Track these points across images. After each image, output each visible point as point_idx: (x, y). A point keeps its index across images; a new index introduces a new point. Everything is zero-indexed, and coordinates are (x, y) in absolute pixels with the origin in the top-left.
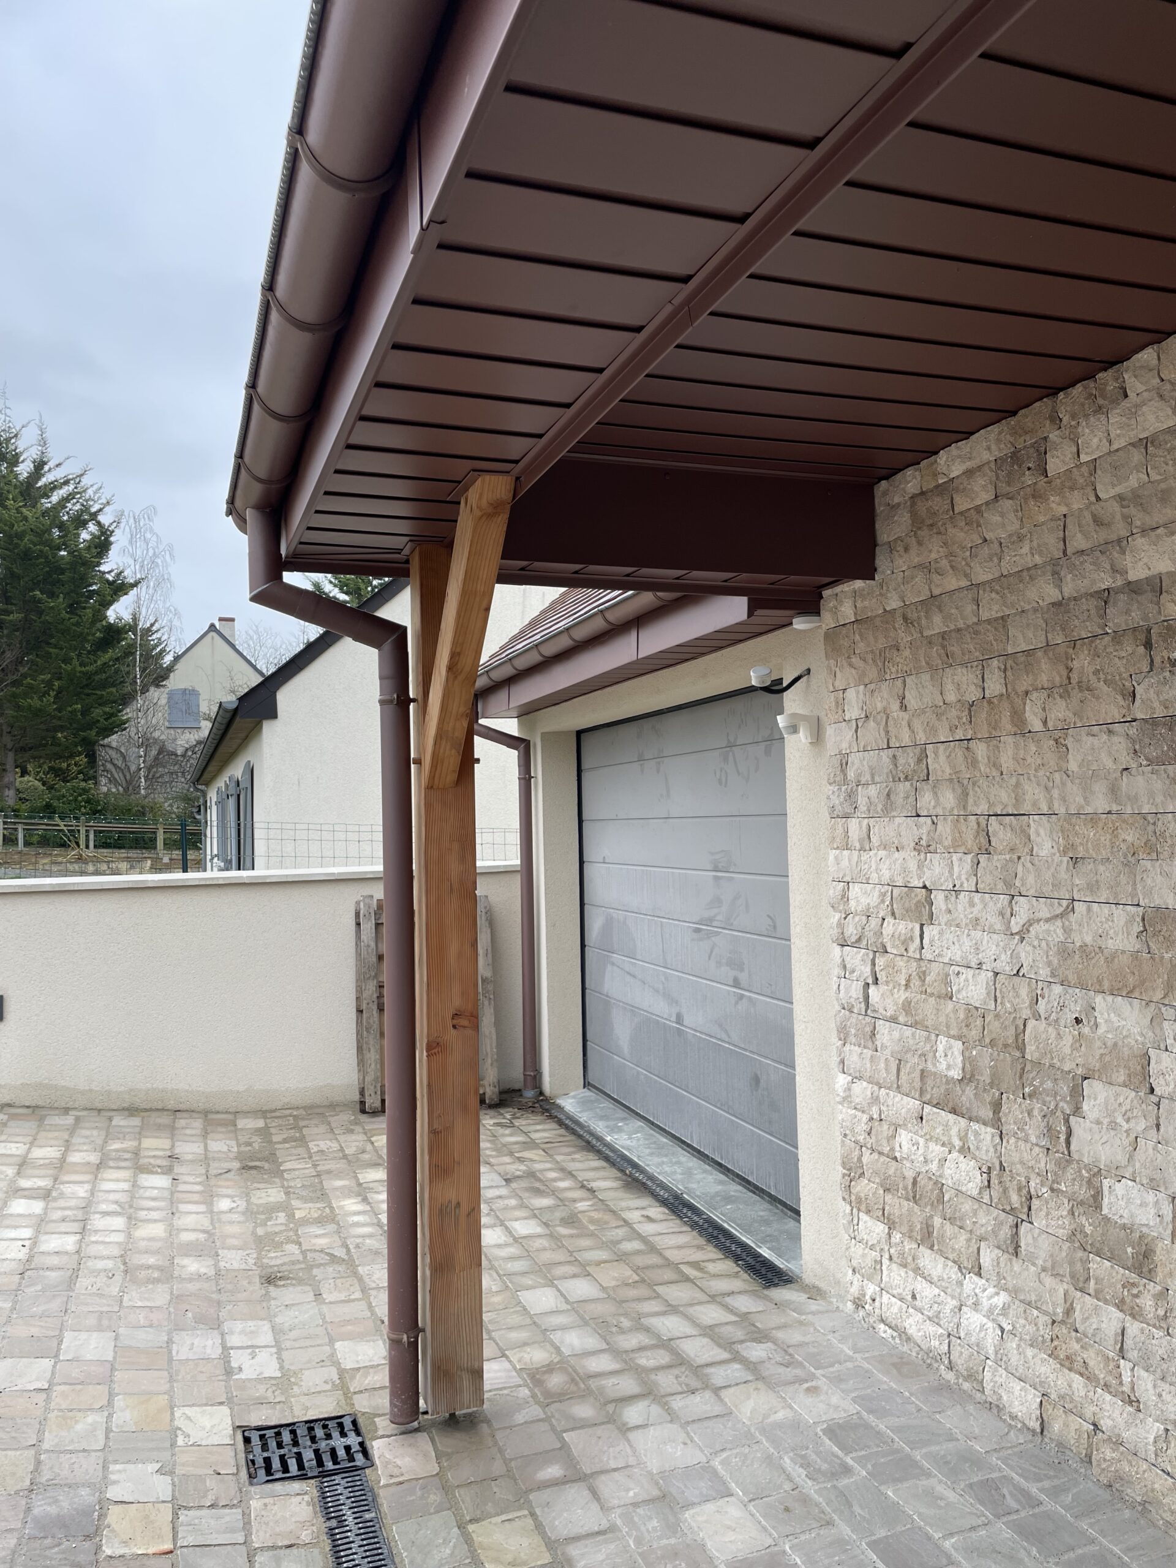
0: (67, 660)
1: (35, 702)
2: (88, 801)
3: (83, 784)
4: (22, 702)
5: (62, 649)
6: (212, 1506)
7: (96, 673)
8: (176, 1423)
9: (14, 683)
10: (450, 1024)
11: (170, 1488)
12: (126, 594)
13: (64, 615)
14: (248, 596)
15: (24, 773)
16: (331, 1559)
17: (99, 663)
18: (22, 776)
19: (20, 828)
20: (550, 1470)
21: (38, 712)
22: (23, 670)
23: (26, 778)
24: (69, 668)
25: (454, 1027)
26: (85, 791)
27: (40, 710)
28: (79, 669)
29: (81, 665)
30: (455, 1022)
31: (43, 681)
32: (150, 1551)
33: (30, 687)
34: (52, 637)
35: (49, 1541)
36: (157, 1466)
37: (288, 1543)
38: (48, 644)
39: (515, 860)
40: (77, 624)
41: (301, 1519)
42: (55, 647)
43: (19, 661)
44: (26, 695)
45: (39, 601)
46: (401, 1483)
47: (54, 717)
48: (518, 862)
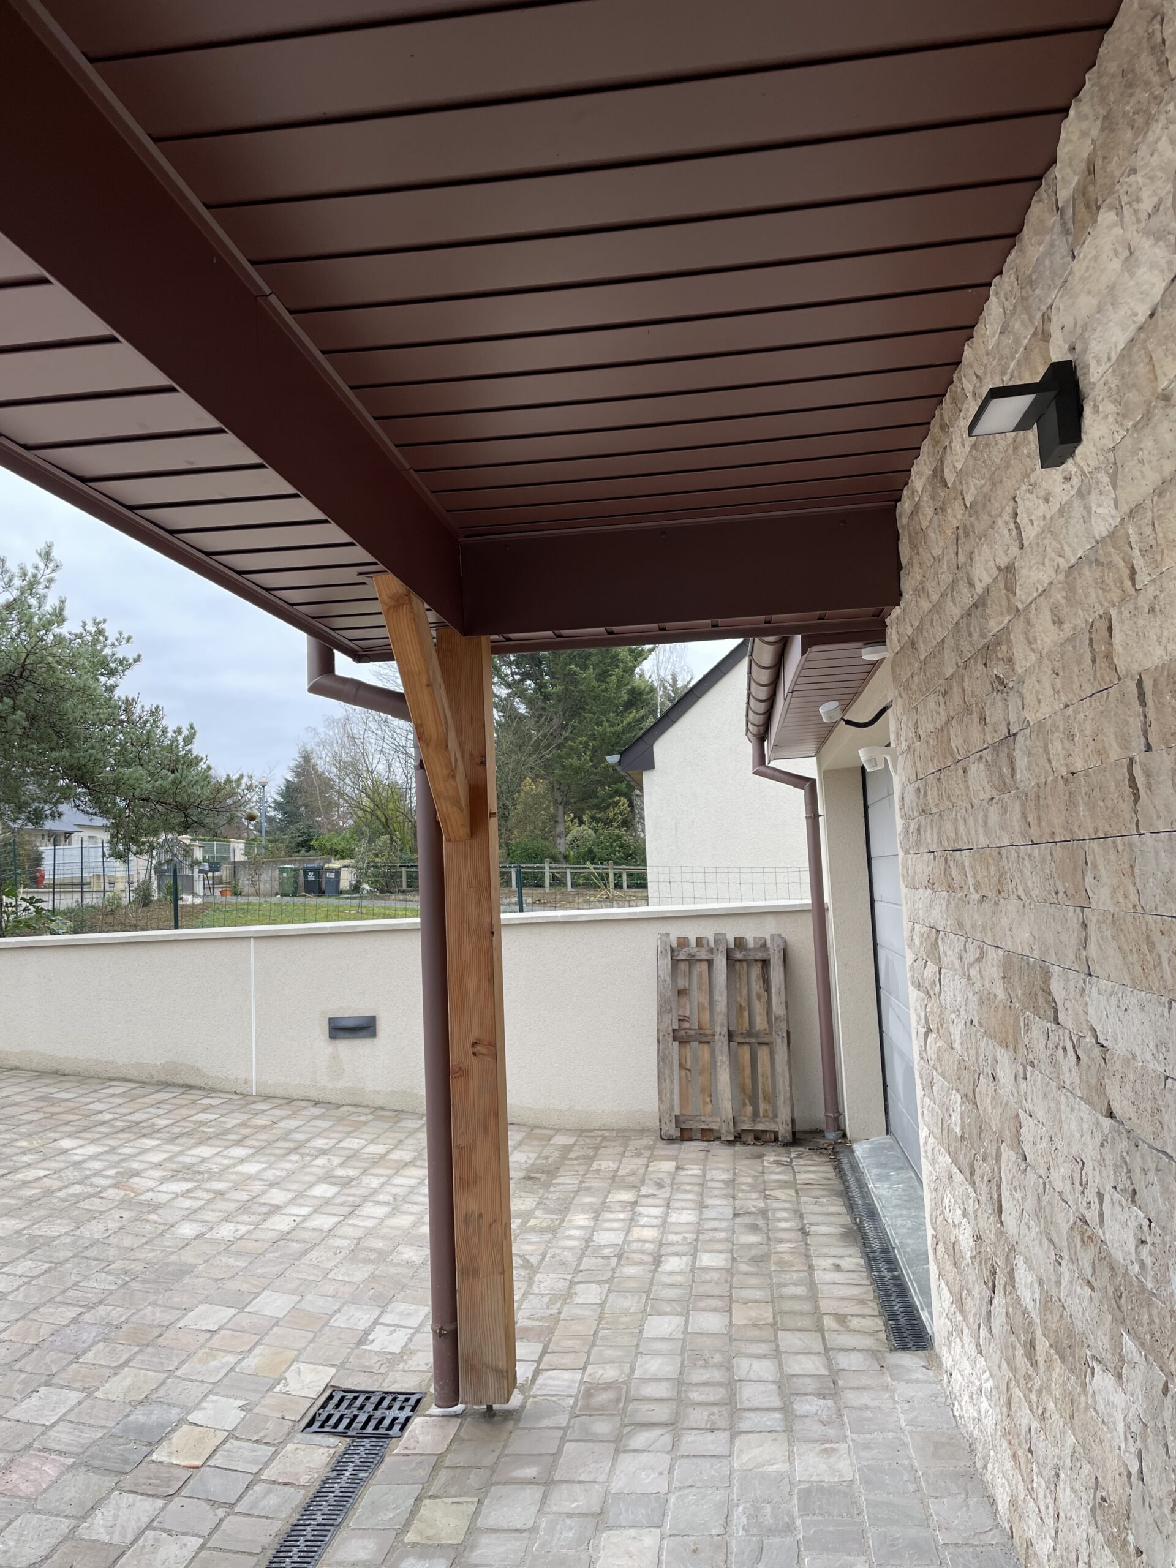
0: (599, 723)
1: (575, 761)
2: (621, 846)
3: (617, 831)
4: (566, 762)
5: (594, 713)
6: (257, 1441)
7: (623, 732)
8: (287, 1375)
9: (559, 747)
10: (470, 1051)
11: (239, 1420)
12: (645, 659)
13: (595, 683)
14: (307, 687)
15: (581, 823)
16: (307, 1501)
17: (625, 722)
18: (580, 825)
19: (568, 872)
20: (527, 1470)
21: (577, 770)
22: (566, 734)
23: (583, 827)
24: (600, 729)
25: (474, 1054)
26: (619, 837)
27: (579, 768)
28: (609, 729)
29: (611, 726)
30: (475, 1050)
31: (581, 743)
32: (182, 1464)
33: (571, 748)
34: (586, 703)
35: (121, 1441)
36: (243, 1403)
37: (287, 1481)
38: (584, 709)
39: (806, 899)
40: (606, 690)
41: (312, 1465)
42: (590, 711)
43: (564, 727)
44: (568, 756)
45: (575, 673)
46: (408, 1455)
47: (592, 773)
48: (809, 901)
